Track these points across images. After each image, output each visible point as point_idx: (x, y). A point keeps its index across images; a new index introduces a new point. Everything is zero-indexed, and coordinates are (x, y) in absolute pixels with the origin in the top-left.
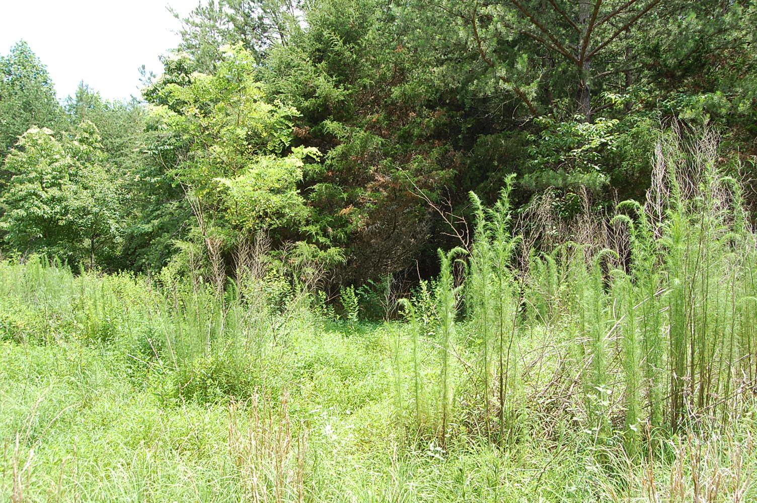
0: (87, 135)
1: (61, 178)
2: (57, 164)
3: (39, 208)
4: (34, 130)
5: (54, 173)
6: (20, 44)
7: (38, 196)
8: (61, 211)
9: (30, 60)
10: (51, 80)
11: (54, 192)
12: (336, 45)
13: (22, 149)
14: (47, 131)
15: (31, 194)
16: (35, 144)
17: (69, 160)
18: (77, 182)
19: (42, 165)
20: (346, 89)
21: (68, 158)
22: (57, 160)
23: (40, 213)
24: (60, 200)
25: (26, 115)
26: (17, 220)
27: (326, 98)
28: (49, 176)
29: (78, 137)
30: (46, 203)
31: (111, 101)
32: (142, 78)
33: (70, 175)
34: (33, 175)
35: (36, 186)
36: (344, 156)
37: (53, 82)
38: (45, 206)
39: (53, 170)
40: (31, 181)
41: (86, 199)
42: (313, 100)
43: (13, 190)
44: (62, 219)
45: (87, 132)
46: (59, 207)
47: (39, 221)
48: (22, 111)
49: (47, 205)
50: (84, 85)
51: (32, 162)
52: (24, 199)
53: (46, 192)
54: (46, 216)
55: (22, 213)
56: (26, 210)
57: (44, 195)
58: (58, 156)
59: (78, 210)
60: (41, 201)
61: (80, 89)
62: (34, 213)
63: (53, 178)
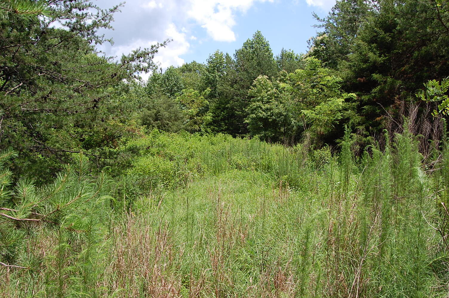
0: (282, 77)
1: (271, 99)
2: (269, 93)
3: (261, 113)
4: (260, 77)
5: (268, 97)
6: (257, 33)
7: (261, 108)
8: (270, 114)
9: (261, 40)
10: (270, 49)
11: (267, 106)
12: (381, 34)
13: (255, 86)
14: (265, 77)
15: (258, 107)
16: (260, 83)
17: (274, 90)
18: (278, 101)
19: (264, 93)
20: (385, 56)
21: (274, 89)
22: (269, 91)
23: (261, 115)
24: (271, 109)
25: (258, 68)
26: (252, 119)
27: (375, 62)
28: (266, 98)
29: (279, 78)
30: (264, 111)
31: (299, 55)
32: (309, 46)
33: (275, 97)
34: (259, 98)
35: (260, 103)
36: (381, 91)
37: (271, 49)
38: (264, 112)
39: (268, 95)
40: (258, 101)
41: (281, 109)
42: (368, 64)
43: (251, 106)
44: (270, 119)
45: (283, 76)
46: (269, 113)
47: (261, 119)
48: (256, 66)
49: (265, 112)
50: (284, 50)
51: (259, 92)
52: (255, 109)
53: (265, 106)
54: (264, 117)
55: (254, 116)
56: (256, 115)
57: (263, 107)
58: (270, 89)
59: (277, 114)
60: (262, 110)
61: (282, 53)
62: (259, 116)
63: (268, 99)
